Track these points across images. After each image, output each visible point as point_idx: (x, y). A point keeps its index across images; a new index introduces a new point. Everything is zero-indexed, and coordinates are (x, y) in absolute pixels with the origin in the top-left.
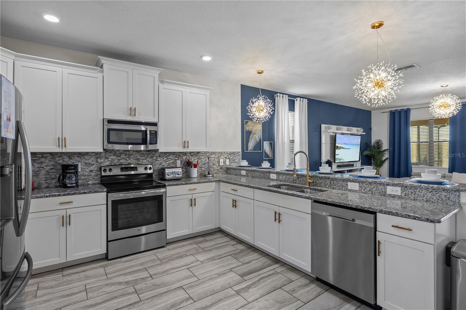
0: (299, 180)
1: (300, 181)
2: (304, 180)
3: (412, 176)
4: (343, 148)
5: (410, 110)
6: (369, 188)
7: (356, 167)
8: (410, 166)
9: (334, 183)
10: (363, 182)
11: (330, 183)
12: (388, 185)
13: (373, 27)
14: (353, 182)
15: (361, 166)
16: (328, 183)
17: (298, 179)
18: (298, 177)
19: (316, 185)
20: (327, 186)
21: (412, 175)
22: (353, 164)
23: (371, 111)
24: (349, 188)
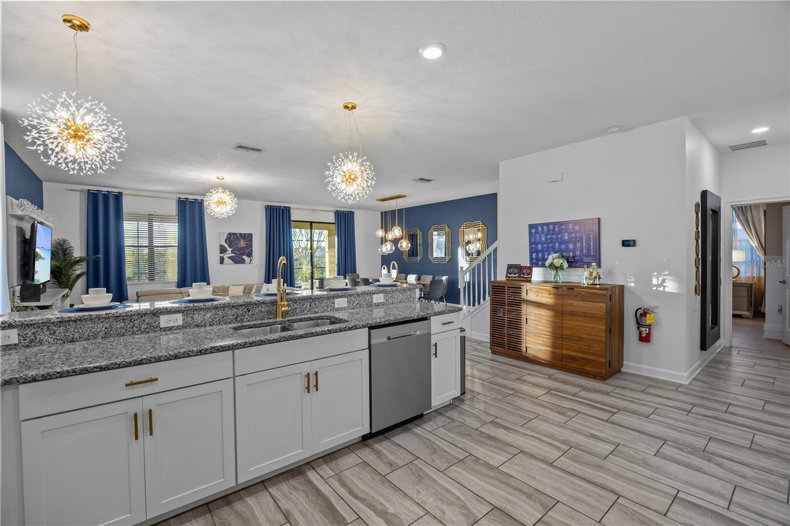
0: (251, 312)
1: (253, 315)
2: (261, 312)
6: (357, 301)
9: (315, 304)
10: (350, 296)
11: (310, 305)
12: (374, 293)
13: (346, 107)
14: (341, 298)
16: (307, 307)
17: (249, 311)
18: (248, 309)
19: (287, 314)
20: (306, 312)
24: (336, 306)
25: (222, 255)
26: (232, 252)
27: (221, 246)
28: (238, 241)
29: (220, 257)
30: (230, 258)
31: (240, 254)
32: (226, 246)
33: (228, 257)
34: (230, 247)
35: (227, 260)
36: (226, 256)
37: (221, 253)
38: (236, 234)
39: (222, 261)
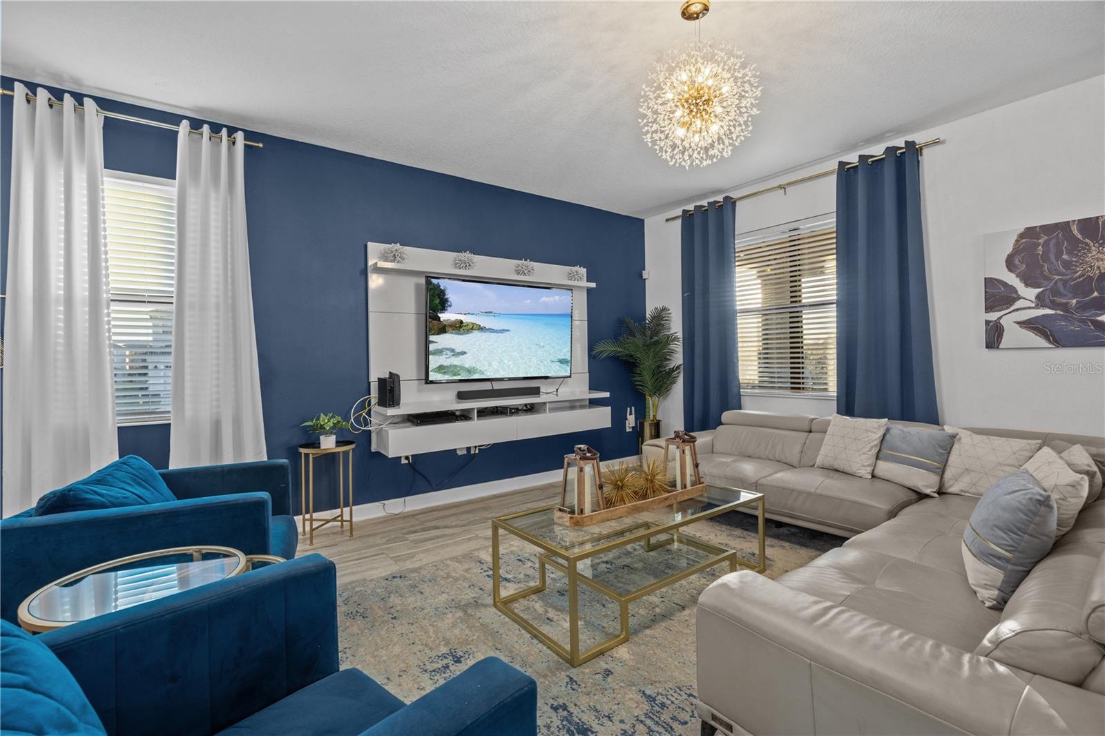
3: (721, 427)
4: (481, 329)
5: (734, 203)
7: (557, 395)
8: (735, 390)
15: (590, 393)
21: (721, 424)
22: (538, 388)
23: (642, 221)
25: (993, 316)
26: (1041, 301)
27: (989, 282)
28: (1070, 253)
29: (987, 322)
30: (1028, 324)
31: (1082, 307)
32: (1012, 279)
33: (1021, 324)
34: (1029, 282)
35: (1013, 334)
36: (1009, 320)
37: (988, 309)
38: (1065, 226)
39: (994, 336)
